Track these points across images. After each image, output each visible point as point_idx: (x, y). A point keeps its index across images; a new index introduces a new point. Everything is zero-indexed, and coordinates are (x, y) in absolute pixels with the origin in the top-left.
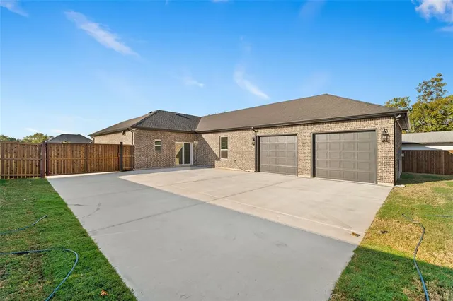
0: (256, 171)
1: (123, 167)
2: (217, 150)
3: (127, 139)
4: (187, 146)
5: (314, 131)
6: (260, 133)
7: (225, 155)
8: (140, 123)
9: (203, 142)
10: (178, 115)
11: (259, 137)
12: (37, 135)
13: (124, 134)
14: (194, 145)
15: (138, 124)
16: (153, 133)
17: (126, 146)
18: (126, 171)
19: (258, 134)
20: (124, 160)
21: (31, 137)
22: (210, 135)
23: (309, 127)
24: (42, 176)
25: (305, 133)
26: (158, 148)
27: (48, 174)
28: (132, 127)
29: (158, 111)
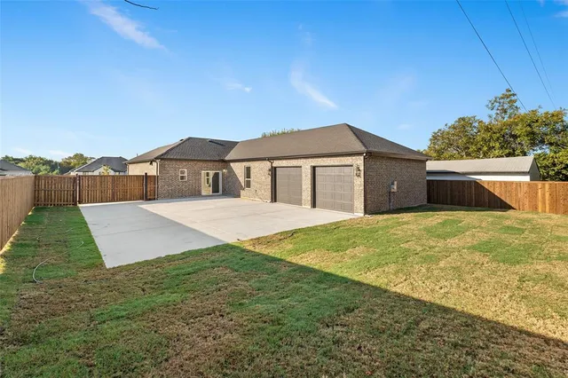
0: (272, 201)
1: (147, 197)
2: (242, 179)
3: (152, 170)
4: (216, 175)
5: (313, 164)
6: (276, 163)
7: (248, 184)
8: (165, 153)
9: (231, 171)
10: (212, 141)
11: (275, 168)
12: (76, 155)
13: (151, 163)
14: (223, 174)
15: (162, 155)
16: (178, 163)
17: (150, 176)
18: (150, 200)
19: (274, 165)
20: (149, 189)
21: (70, 158)
22: (237, 164)
23: (310, 160)
24: (75, 204)
25: (306, 165)
26: (182, 178)
27: (80, 203)
28: (157, 158)
29: (189, 138)
